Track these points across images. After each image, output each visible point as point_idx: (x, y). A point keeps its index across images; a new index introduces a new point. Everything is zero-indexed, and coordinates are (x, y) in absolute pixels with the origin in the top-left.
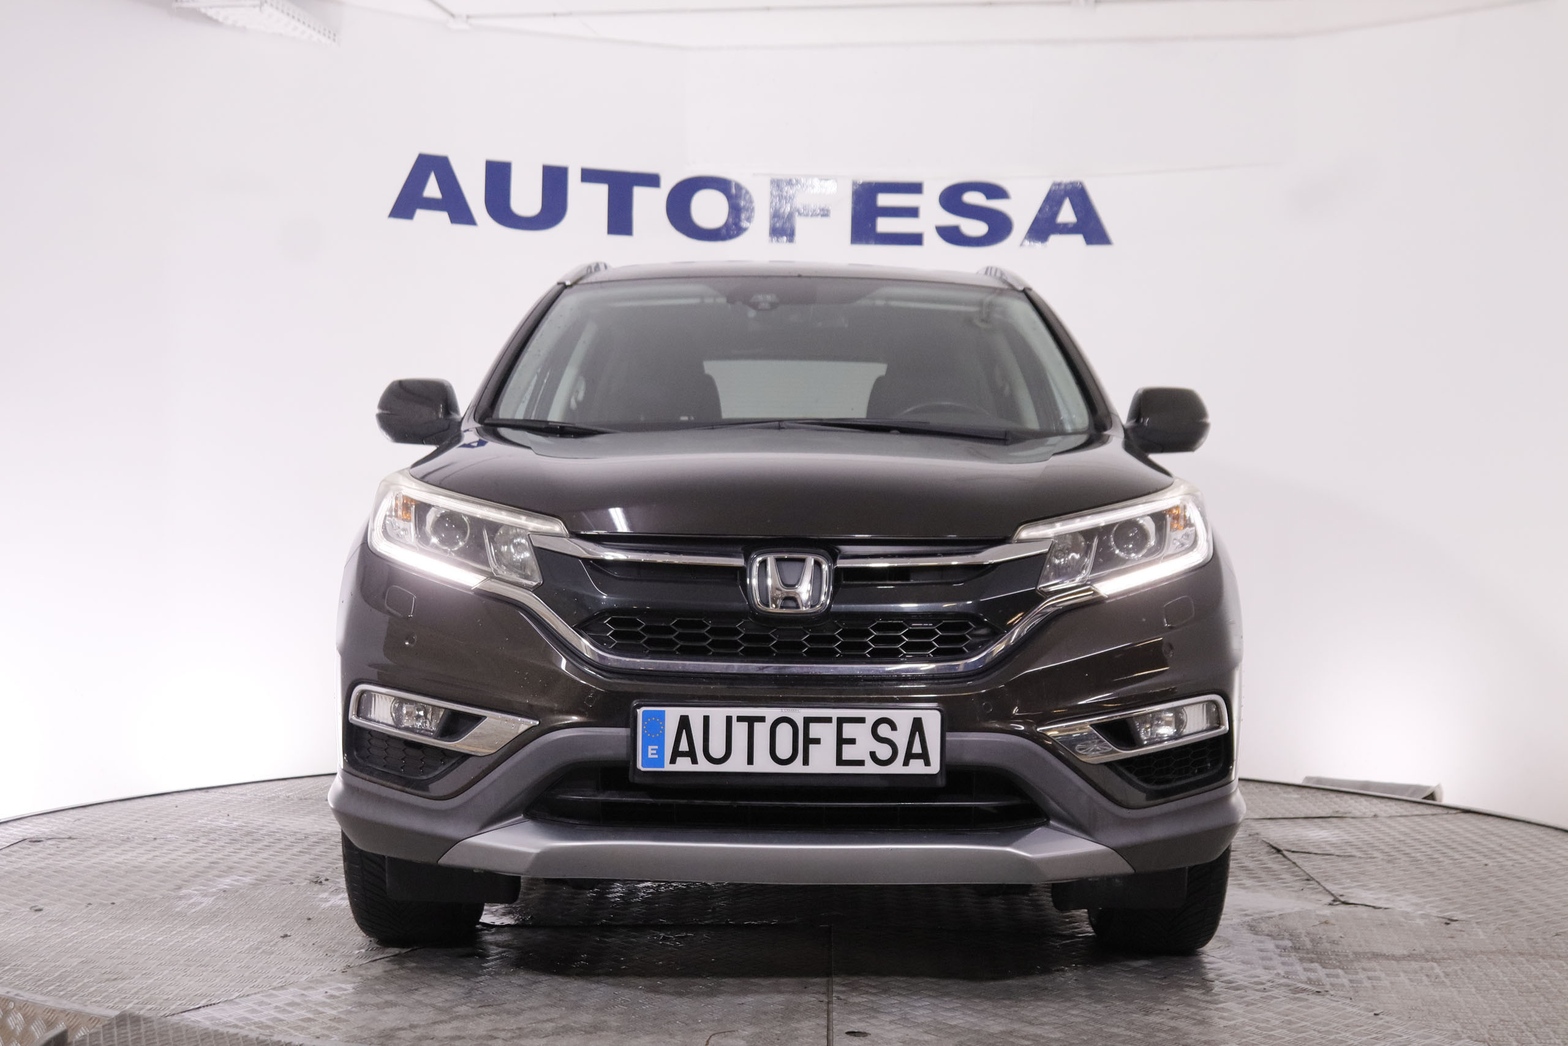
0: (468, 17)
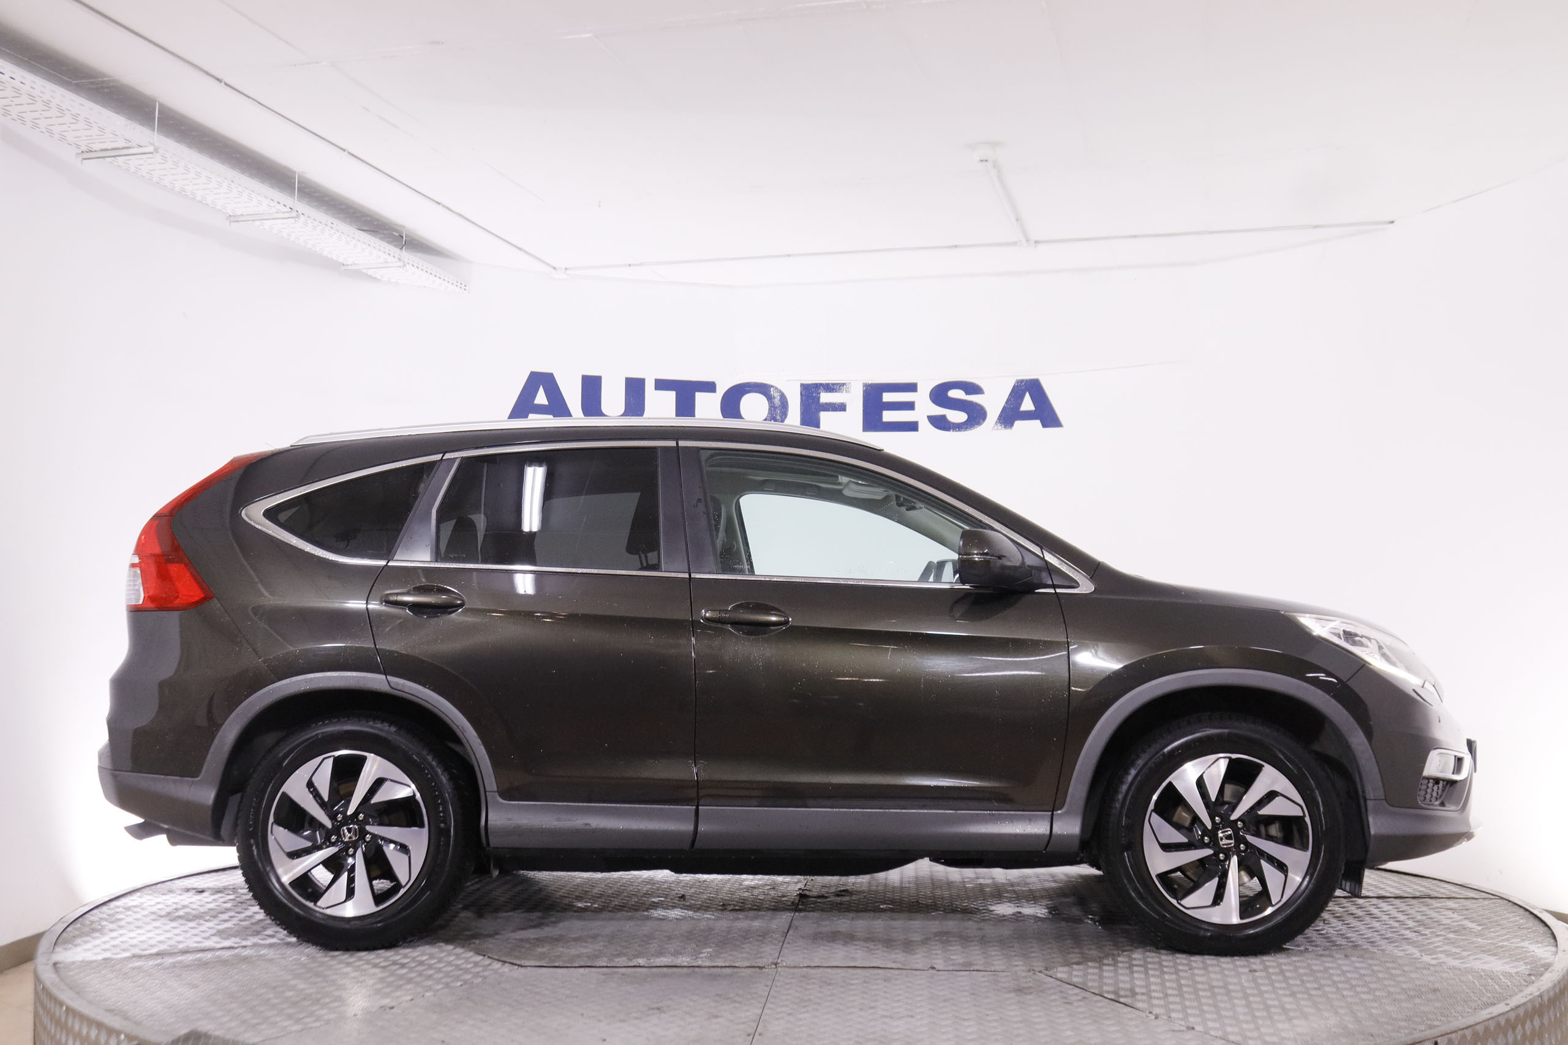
0: (566, 269)
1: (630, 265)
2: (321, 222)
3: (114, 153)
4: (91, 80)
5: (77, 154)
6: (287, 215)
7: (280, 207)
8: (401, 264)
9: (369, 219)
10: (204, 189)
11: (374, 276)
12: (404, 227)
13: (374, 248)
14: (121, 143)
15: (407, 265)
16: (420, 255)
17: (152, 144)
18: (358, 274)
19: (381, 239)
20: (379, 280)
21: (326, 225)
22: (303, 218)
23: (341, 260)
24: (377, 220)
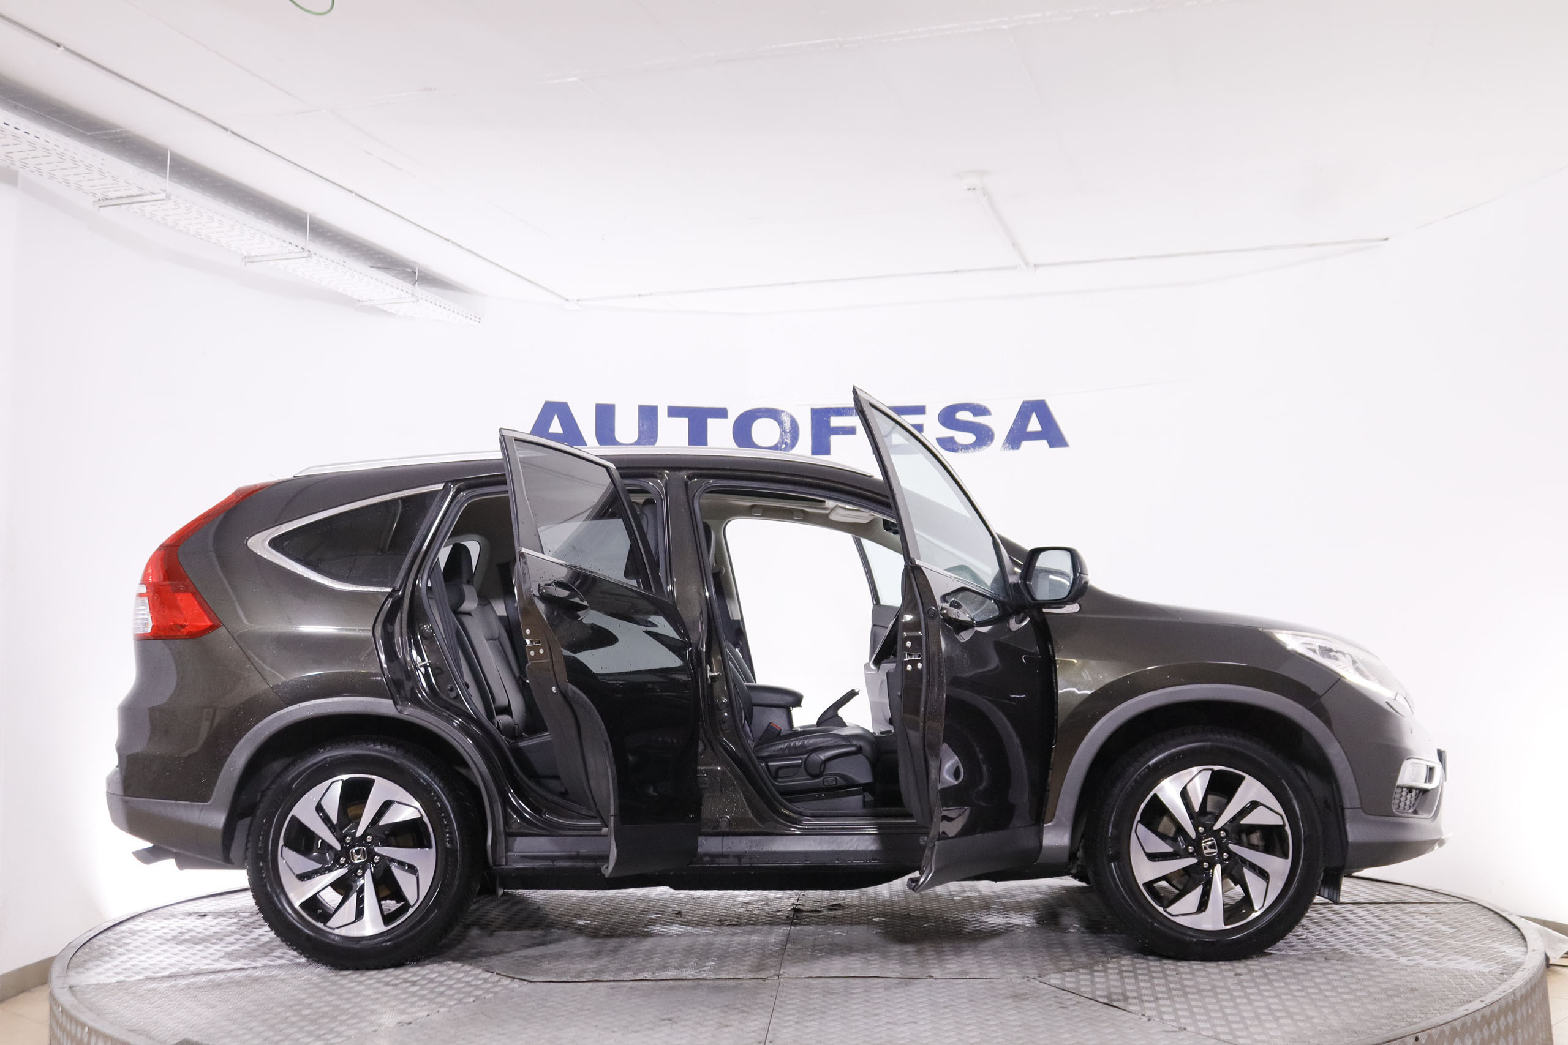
0: (578, 300)
1: (640, 295)
2: (332, 261)
3: (128, 200)
4: (104, 132)
5: (94, 202)
6: (299, 255)
7: (292, 248)
8: (414, 299)
9: (382, 256)
10: (218, 233)
11: (389, 311)
12: (416, 263)
13: (387, 284)
14: (135, 192)
15: (420, 301)
16: (434, 289)
17: (164, 191)
18: (374, 310)
19: (396, 276)
20: (395, 315)
21: (339, 264)
22: (315, 258)
23: (356, 297)
24: (391, 257)
